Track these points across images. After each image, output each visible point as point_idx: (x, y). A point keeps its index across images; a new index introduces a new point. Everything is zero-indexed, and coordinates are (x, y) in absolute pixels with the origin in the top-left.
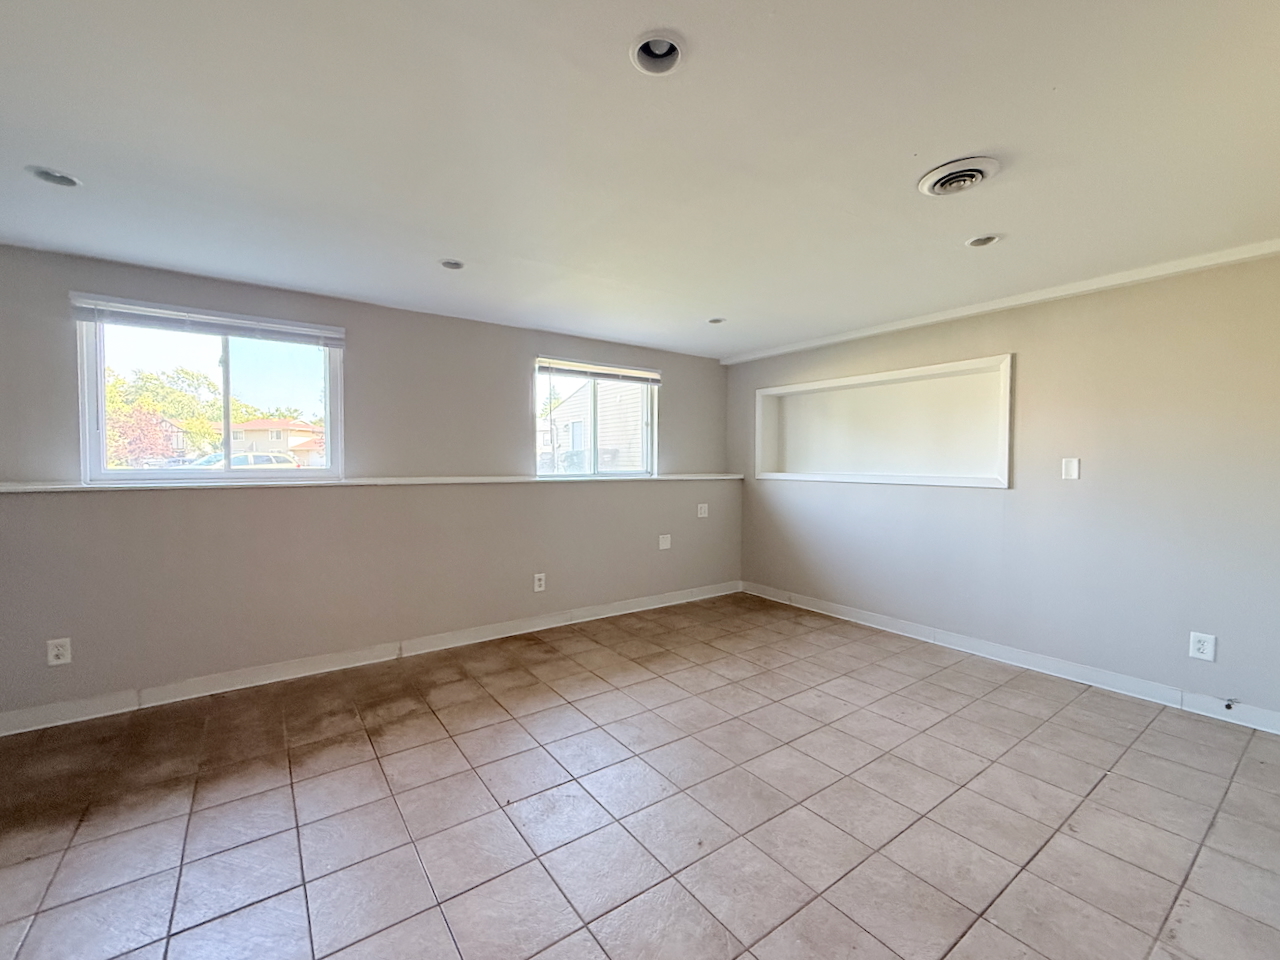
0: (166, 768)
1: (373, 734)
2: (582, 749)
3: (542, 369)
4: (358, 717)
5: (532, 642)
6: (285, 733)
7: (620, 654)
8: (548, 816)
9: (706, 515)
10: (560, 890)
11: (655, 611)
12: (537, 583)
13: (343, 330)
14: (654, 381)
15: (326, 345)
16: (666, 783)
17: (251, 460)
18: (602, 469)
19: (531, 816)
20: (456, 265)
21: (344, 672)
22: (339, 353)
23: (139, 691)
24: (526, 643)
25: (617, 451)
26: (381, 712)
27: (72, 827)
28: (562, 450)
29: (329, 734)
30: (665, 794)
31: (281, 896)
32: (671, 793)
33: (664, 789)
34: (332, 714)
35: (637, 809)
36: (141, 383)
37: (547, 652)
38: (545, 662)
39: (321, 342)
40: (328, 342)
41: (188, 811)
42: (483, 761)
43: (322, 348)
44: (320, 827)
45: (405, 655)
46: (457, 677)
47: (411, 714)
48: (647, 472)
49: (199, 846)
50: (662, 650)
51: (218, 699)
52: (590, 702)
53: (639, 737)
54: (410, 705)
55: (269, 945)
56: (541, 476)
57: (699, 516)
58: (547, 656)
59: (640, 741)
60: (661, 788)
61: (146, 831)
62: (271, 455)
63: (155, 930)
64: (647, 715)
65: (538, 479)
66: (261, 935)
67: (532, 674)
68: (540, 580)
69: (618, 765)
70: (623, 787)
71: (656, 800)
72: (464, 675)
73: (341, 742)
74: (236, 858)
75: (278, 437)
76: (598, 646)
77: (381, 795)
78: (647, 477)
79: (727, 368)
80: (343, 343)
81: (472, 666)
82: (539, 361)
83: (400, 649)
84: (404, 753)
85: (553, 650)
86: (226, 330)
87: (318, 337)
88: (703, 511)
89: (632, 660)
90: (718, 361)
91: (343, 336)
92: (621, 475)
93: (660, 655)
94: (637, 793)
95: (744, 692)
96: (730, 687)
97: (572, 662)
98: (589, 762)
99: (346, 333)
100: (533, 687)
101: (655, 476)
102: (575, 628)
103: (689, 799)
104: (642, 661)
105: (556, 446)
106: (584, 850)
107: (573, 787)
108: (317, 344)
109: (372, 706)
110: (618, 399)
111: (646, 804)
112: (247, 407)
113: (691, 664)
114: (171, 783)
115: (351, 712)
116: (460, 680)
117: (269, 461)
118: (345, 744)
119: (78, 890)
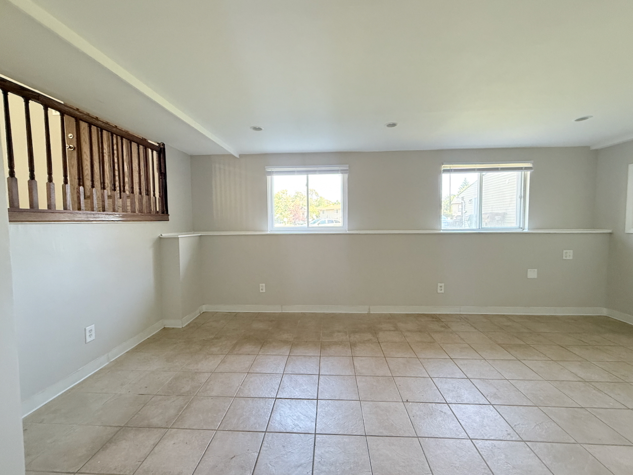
0: (285, 336)
1: (353, 345)
2: (454, 387)
3: (445, 171)
4: (348, 336)
5: (434, 319)
6: (321, 334)
7: (490, 338)
8: (427, 417)
9: (571, 258)
10: (427, 461)
11: (521, 317)
12: (439, 288)
13: (348, 165)
14: (526, 168)
15: (342, 173)
16: (510, 431)
17: (327, 222)
18: (484, 226)
19: (418, 413)
20: (394, 125)
21: (346, 314)
22: (346, 176)
23: (282, 306)
24: (431, 319)
25: (505, 214)
26: (357, 336)
27: (259, 348)
28: (468, 214)
29: (336, 340)
30: (508, 438)
31: (309, 400)
32: (514, 439)
33: (509, 434)
34: (339, 332)
35: (486, 438)
36: (296, 194)
37: (442, 326)
38: (440, 332)
39: (340, 172)
40: (343, 172)
41: (288, 354)
42: (398, 374)
43: (340, 175)
44: (327, 378)
45: (371, 313)
46: (393, 329)
47: (369, 341)
48: (520, 228)
49: (289, 369)
50: (522, 343)
51: (304, 315)
52: (466, 362)
53: (495, 394)
54: (369, 336)
55: (302, 418)
56: (443, 230)
57: (564, 258)
58: (443, 329)
59: (495, 396)
60: (506, 433)
61: (276, 357)
62: (333, 220)
63: (273, 394)
64: (505, 382)
65: (442, 232)
66: (301, 413)
67: (431, 337)
68: (441, 287)
69: (478, 406)
70: (478, 420)
71: (501, 438)
72: (396, 329)
73: (340, 345)
74: (299, 378)
75: (337, 212)
76: (476, 331)
77: (351, 374)
78: (520, 231)
79: (597, 152)
80: (348, 171)
81: (400, 325)
82: (444, 167)
83: (369, 309)
84: (363, 358)
85: (446, 327)
86: (308, 172)
87: (338, 170)
88: (569, 255)
89: (499, 345)
90: (588, 147)
91: (348, 168)
92: (499, 229)
93: (520, 346)
94: (487, 428)
95: (594, 391)
96: (581, 384)
97: (457, 336)
98: (458, 397)
99: (349, 167)
100: (432, 344)
101: (526, 231)
102: (462, 317)
103: (528, 449)
104: (506, 347)
105: (464, 212)
106: (445, 446)
107: (445, 408)
108: (338, 173)
109: (354, 332)
110: (507, 182)
111: (493, 438)
112: (327, 200)
113: (547, 359)
114: (286, 342)
115: (345, 332)
116: (394, 331)
117: (332, 222)
118: (341, 346)
119: (258, 370)
